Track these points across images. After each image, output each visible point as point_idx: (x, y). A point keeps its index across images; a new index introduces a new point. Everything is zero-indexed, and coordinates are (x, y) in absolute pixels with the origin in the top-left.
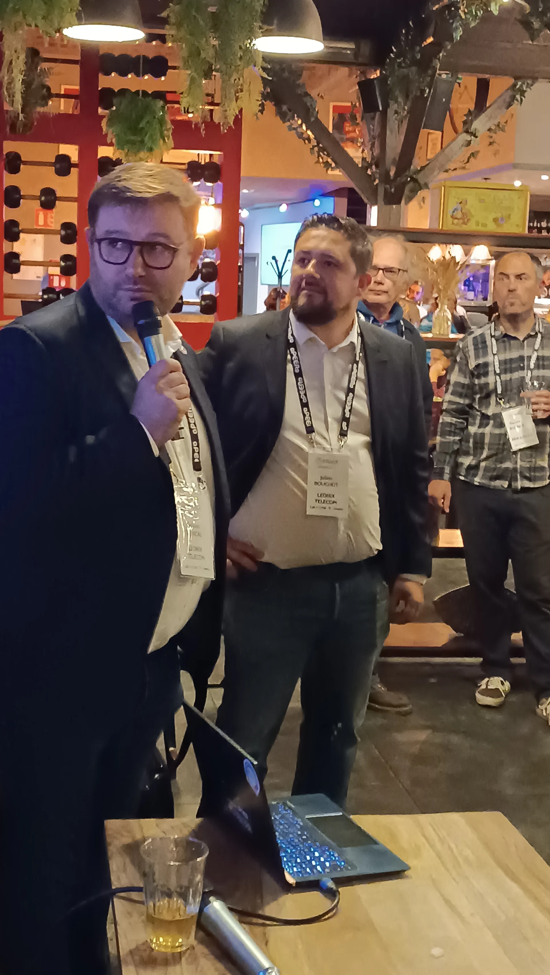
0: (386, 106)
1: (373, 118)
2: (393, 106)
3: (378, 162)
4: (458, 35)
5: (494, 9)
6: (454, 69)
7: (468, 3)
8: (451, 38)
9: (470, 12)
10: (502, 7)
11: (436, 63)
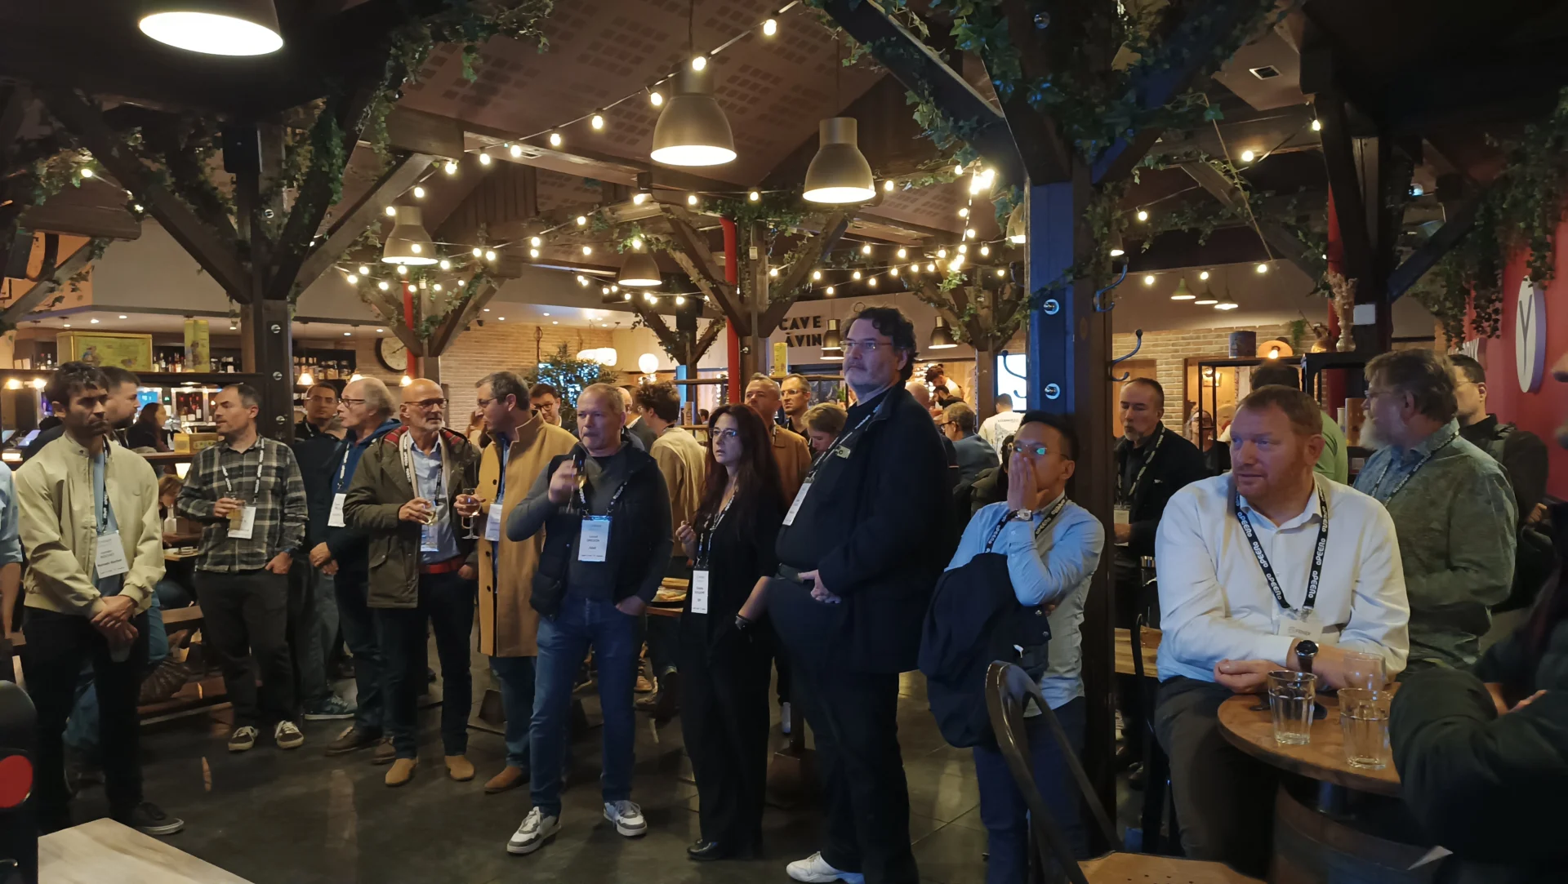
4: (42, 200)
5: (75, 182)
6: (32, 228)
7: (49, 176)
8: (31, 202)
9: (51, 183)
10: (84, 181)
11: (18, 222)
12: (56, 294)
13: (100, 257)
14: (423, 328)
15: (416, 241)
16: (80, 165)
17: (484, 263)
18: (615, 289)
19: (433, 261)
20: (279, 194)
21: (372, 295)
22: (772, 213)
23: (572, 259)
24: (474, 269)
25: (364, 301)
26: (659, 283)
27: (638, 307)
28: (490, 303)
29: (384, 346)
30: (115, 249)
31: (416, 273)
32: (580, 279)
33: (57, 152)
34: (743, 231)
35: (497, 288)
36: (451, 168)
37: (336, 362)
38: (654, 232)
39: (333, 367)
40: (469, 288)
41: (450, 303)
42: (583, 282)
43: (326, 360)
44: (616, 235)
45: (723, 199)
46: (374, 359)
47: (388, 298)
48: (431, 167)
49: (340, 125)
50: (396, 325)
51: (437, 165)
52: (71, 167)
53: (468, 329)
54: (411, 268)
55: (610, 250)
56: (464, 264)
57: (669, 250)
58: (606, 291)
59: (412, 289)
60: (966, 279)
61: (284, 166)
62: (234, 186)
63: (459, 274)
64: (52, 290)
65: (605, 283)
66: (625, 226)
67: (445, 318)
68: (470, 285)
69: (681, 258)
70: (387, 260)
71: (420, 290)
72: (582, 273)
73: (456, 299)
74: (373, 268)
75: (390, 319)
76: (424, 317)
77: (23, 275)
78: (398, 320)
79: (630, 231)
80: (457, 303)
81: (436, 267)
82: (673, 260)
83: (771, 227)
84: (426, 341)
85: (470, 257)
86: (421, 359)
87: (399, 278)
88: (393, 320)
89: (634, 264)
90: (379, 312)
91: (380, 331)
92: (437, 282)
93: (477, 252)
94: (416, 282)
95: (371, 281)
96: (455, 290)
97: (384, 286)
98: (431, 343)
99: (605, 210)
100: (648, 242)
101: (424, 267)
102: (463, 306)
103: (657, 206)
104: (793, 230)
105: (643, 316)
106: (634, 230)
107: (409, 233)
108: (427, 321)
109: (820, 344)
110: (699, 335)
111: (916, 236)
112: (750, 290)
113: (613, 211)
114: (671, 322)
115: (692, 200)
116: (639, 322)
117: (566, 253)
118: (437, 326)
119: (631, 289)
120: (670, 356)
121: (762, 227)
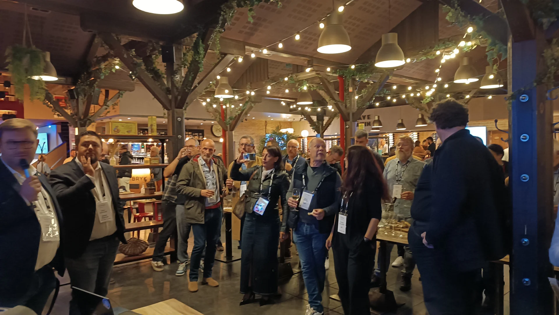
0: (78, 97)
1: (74, 101)
2: (80, 97)
3: (77, 114)
4: (103, 77)
5: (114, 71)
6: (100, 87)
7: (105, 69)
8: (100, 78)
9: (106, 71)
10: (116, 70)
11: (95, 85)
12: (108, 110)
13: (122, 97)
14: (228, 121)
15: (227, 89)
16: (115, 65)
17: (250, 96)
18: (295, 106)
19: (232, 96)
20: (180, 70)
21: (210, 109)
22: (359, 73)
23: (280, 95)
24: (246, 99)
25: (208, 112)
26: (312, 103)
27: (303, 113)
28: (250, 112)
29: (213, 128)
30: (126, 94)
31: (226, 101)
32: (282, 103)
33: (107, 60)
34: (346, 81)
35: (254, 106)
36: (240, 60)
37: (198, 134)
38: (312, 83)
39: (196, 135)
40: (244, 106)
41: (237, 112)
42: (283, 104)
43: (195, 133)
44: (297, 85)
45: (340, 69)
46: (210, 132)
47: (216, 110)
48: (233, 60)
49: (203, 42)
50: (218, 120)
51: (235, 59)
52: (112, 65)
53: (242, 122)
54: (224, 99)
55: (294, 91)
56: (241, 98)
57: (317, 90)
59: (224, 107)
60: (433, 99)
61: (182, 60)
62: (166, 68)
63: (240, 102)
64: (106, 109)
65: (291, 104)
66: (301, 81)
67: (235, 117)
68: (244, 105)
69: (322, 93)
70: (216, 96)
71: (226, 107)
72: (283, 101)
73: (239, 110)
74: (211, 100)
75: (216, 118)
76: (228, 117)
77: (97, 104)
78: (219, 118)
79: (303, 83)
80: (240, 112)
81: (233, 98)
82: (319, 94)
83: (357, 79)
84: (228, 126)
85: (245, 95)
86: (227, 132)
87: (220, 103)
88: (218, 118)
89: (303, 96)
90: (213, 115)
91: (213, 122)
92: (232, 105)
93: (248, 92)
94: (225, 104)
95: (210, 104)
96: (239, 107)
97: (215, 106)
98: (230, 126)
99: (294, 75)
100: (309, 87)
101: (228, 99)
102: (242, 113)
103: (314, 73)
104: (366, 81)
105: (304, 116)
106: (304, 83)
107: (224, 86)
108: (229, 118)
109: (370, 125)
110: (325, 123)
111: (413, 82)
112: (349, 103)
113: (297, 76)
114: (314, 118)
115: (329, 69)
116: (302, 118)
117: (279, 93)
118: (232, 120)
119: (301, 106)
120: (314, 130)
121: (354, 80)
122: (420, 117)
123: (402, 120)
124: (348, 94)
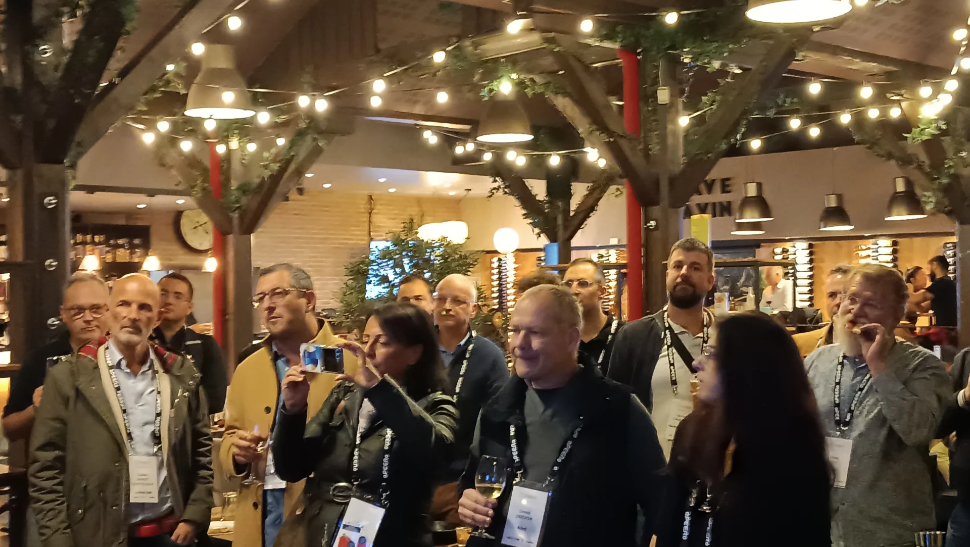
14: (234, 198)
15: (229, 87)
17: (311, 116)
18: (470, 147)
19: (248, 114)
21: (171, 157)
23: (418, 110)
24: (297, 124)
25: (163, 165)
26: (528, 138)
27: (499, 170)
28: (315, 167)
29: (184, 221)
31: (227, 129)
32: (427, 134)
34: (649, 67)
35: (325, 148)
37: (127, 240)
38: (529, 71)
39: (122, 246)
40: (290, 149)
41: (266, 167)
42: (431, 138)
43: (115, 238)
44: (477, 78)
46: (173, 237)
47: (192, 162)
50: (200, 194)
53: (287, 199)
54: (221, 122)
55: (470, 95)
56: (284, 118)
57: (548, 94)
58: (459, 150)
59: (221, 149)
60: (944, 127)
63: (277, 131)
65: (458, 140)
67: (261, 185)
68: (292, 144)
69: (564, 104)
70: (191, 112)
71: (229, 151)
72: (429, 128)
74: (174, 124)
75: (193, 187)
76: (234, 184)
78: (204, 189)
79: (498, 70)
80: (275, 167)
81: (251, 121)
82: (553, 107)
83: (687, 61)
84: (236, 215)
85: (293, 108)
86: (231, 238)
87: (206, 136)
88: (197, 188)
89: (499, 115)
90: (180, 179)
91: (180, 201)
92: (250, 141)
93: (303, 101)
94: (225, 139)
95: (171, 140)
96: (273, 151)
97: (186, 146)
98: (241, 217)
99: (467, 43)
100: (520, 85)
101: (236, 121)
102: (282, 170)
103: (536, 37)
104: (716, 64)
105: (503, 180)
106: (502, 70)
107: (219, 77)
108: (238, 189)
109: (730, 214)
110: (574, 205)
111: (876, 71)
112: (658, 143)
113: (476, 45)
114: (539, 188)
115: (587, 25)
116: (498, 189)
117: (415, 102)
118: (250, 197)
119: (492, 147)
120: (537, 230)
121: (675, 62)
122: (901, 187)
123: (840, 197)
124: (654, 111)
